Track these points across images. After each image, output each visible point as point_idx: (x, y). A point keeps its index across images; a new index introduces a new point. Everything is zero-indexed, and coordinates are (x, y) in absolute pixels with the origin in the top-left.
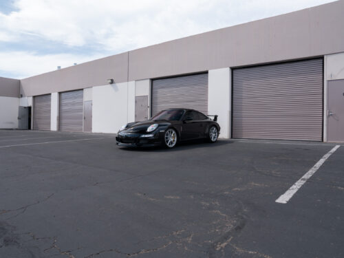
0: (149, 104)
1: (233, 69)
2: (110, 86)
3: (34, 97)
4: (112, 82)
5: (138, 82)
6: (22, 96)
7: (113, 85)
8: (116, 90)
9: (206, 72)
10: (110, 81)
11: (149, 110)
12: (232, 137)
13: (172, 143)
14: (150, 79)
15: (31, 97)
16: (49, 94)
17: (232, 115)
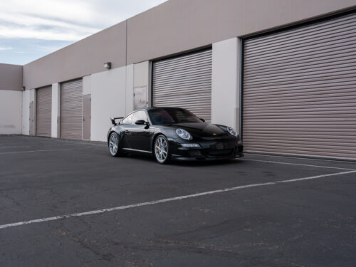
2: (108, 72)
3: (37, 89)
6: (24, 88)
7: (112, 71)
14: (150, 61)
15: (34, 90)
16: (51, 86)
17: (242, 114)
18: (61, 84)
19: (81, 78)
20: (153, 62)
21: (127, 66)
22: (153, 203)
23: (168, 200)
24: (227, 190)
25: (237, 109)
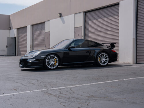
2: (60, 19)
3: (18, 29)
4: (61, 16)
5: (76, 15)
6: (10, 28)
7: (62, 18)
8: (64, 22)
12: (137, 62)
13: (54, 66)
14: (84, 12)
15: (16, 29)
16: (26, 27)
17: (137, 41)
18: (32, 26)
19: (44, 23)
20: (85, 13)
21: (71, 15)
22: (88, 84)
23: (95, 83)
24: (125, 79)
25: (133, 39)
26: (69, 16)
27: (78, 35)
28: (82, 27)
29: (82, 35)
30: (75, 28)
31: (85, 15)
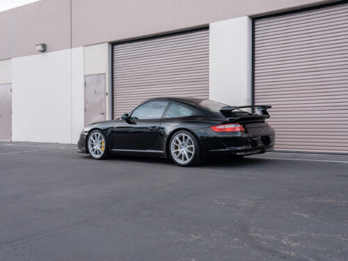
0: (108, 90)
1: (254, 19)
4: (44, 49)
9: (206, 28)
10: (40, 48)
11: (108, 99)
26: (69, 50)
27: (95, 92)
28: (105, 74)
29: (107, 92)
30: (85, 76)
31: (113, 49)
